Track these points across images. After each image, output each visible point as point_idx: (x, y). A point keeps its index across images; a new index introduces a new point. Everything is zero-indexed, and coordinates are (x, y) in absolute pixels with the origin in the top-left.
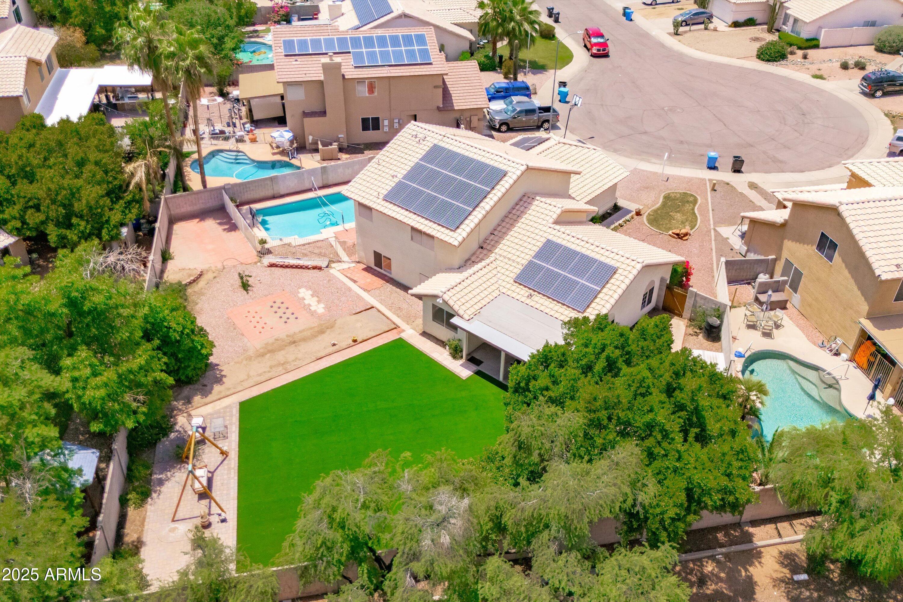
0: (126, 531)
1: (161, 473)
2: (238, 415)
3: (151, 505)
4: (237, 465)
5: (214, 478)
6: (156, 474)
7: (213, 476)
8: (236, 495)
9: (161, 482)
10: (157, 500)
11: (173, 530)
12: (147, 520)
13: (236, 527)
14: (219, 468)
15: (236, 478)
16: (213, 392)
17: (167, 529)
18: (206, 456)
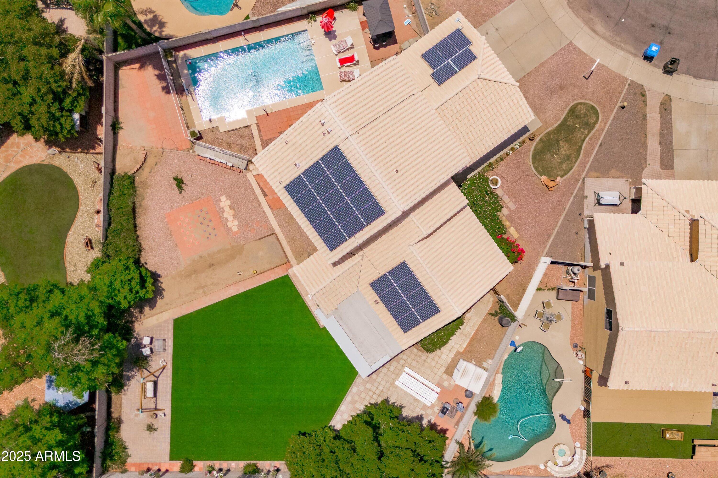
0: (113, 410)
1: (128, 372)
2: (173, 331)
3: (124, 395)
4: (171, 374)
5: (159, 382)
6: (125, 371)
7: (157, 380)
8: (170, 398)
9: (129, 379)
10: (127, 392)
11: (137, 415)
12: (123, 406)
13: (170, 420)
14: (161, 375)
15: (171, 384)
16: (157, 305)
17: (134, 414)
18: (153, 363)
